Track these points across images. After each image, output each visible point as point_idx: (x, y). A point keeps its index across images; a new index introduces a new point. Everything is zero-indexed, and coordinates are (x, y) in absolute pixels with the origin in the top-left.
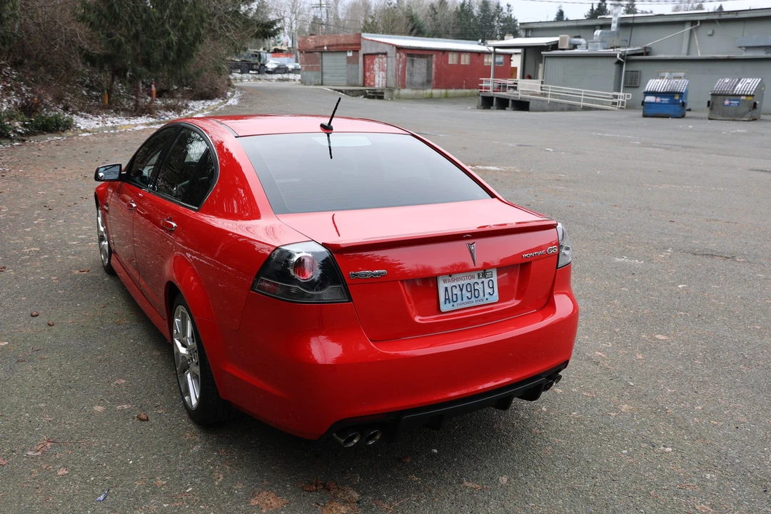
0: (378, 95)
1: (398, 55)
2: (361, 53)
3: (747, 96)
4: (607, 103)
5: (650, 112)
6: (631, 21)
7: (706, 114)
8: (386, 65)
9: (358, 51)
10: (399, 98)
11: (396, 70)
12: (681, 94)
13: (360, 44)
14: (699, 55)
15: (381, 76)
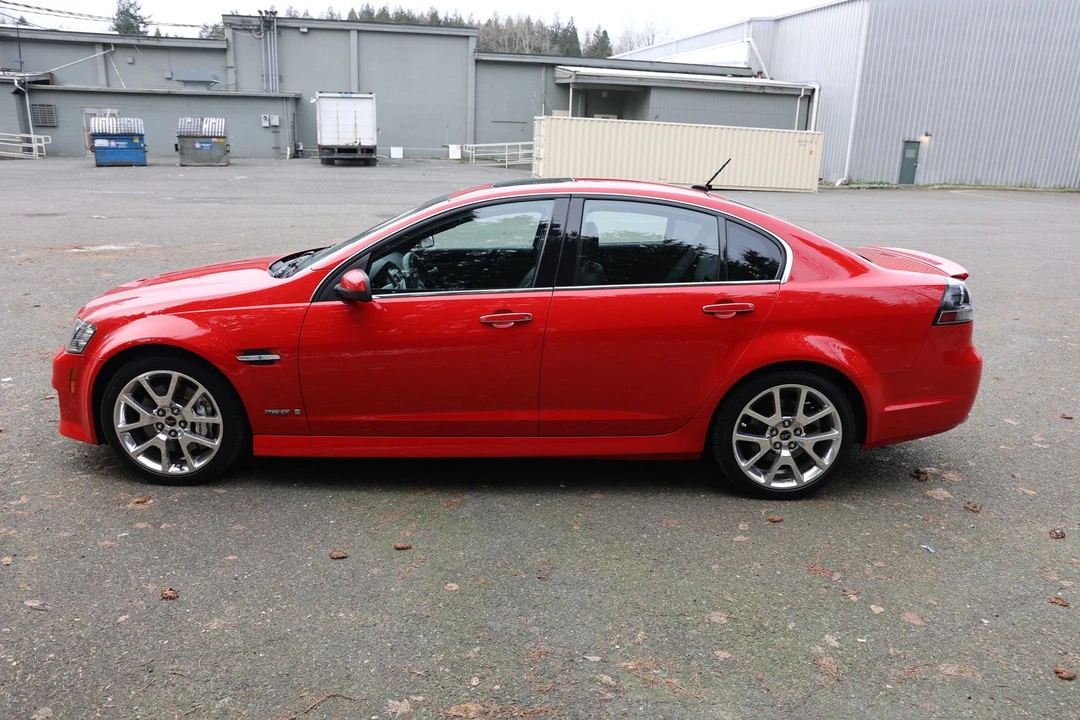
3: (218, 137)
4: (15, 149)
5: (105, 160)
7: (177, 161)
12: (141, 136)
14: (124, 88)
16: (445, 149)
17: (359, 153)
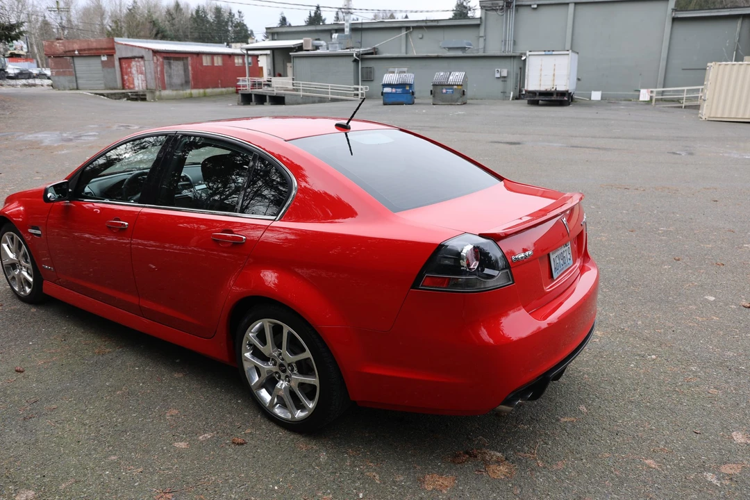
0: (140, 97)
1: (155, 58)
2: (116, 57)
3: (458, 85)
4: (350, 96)
5: (388, 100)
6: (360, 27)
7: (431, 101)
8: (144, 68)
9: (112, 55)
10: (161, 99)
11: (155, 73)
12: (410, 85)
13: (114, 49)
14: (415, 54)
15: (140, 78)
16: (637, 93)
17: (555, 96)
